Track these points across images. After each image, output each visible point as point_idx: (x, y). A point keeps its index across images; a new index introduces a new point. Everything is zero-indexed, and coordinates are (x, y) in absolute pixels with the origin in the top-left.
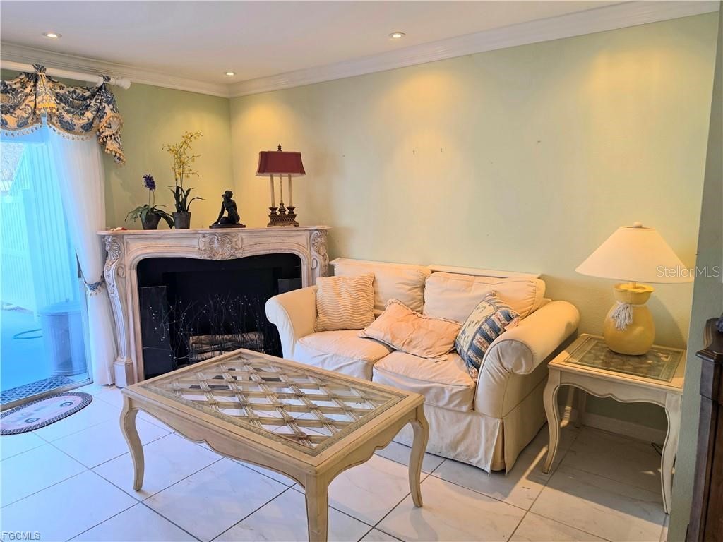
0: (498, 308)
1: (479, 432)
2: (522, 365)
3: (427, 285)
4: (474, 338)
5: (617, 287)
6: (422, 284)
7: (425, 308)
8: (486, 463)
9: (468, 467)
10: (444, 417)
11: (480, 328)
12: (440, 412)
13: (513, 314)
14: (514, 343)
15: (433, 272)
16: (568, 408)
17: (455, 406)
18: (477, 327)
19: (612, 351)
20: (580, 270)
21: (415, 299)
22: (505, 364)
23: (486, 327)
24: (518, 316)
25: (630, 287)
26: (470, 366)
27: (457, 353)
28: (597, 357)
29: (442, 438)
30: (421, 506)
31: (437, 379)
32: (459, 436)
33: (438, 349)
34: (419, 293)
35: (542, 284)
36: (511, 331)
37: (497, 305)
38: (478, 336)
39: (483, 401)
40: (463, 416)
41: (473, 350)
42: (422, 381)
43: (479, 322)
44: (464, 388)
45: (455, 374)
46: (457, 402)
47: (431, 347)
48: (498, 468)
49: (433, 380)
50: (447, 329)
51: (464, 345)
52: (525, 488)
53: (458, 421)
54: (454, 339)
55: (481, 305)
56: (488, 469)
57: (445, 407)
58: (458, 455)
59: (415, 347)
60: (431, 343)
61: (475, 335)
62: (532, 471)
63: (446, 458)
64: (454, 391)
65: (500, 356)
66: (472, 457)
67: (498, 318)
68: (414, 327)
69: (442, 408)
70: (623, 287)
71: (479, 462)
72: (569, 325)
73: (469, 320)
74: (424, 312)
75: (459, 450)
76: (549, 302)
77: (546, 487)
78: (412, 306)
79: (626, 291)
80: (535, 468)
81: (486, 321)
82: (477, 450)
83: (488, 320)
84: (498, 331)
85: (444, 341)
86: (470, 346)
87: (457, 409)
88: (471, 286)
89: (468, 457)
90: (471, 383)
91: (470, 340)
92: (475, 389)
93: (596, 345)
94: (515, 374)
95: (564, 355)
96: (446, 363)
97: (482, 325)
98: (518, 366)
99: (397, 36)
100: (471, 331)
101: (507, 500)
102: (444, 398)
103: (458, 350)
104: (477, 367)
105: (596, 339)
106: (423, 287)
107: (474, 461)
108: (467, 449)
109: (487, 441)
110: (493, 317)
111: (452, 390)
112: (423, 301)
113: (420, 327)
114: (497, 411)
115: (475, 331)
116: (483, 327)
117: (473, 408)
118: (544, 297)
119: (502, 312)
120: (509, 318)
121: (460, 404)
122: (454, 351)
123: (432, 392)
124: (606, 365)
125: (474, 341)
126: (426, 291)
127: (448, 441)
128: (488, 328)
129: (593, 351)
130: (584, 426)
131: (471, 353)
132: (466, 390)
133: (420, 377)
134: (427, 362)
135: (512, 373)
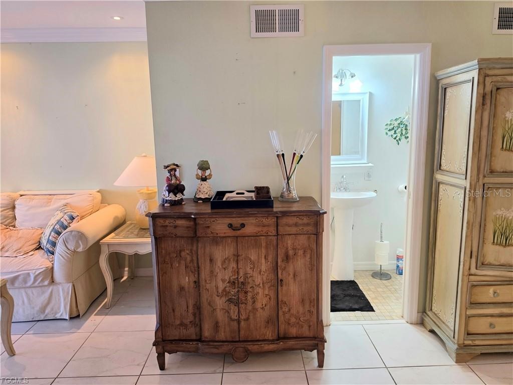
0: (65, 213)
1: (59, 295)
2: (80, 246)
3: (16, 206)
4: (50, 235)
5: (139, 191)
6: (12, 205)
7: (17, 223)
8: (66, 314)
9: (55, 321)
10: (32, 293)
11: (53, 228)
12: (29, 291)
13: (75, 215)
14: (73, 233)
15: (21, 196)
16: (126, 269)
17: (39, 283)
18: (52, 228)
19: (141, 228)
20: (116, 184)
21: (8, 217)
22: (69, 247)
23: (57, 227)
24: (78, 216)
25: (145, 191)
26: (49, 254)
27: (42, 249)
28: (132, 233)
29: (33, 308)
30: (14, 355)
31: (24, 268)
32: (46, 301)
33: (26, 249)
34: (11, 213)
35: (99, 196)
36: (74, 225)
37: (65, 211)
38: (53, 233)
39: (58, 275)
40: (46, 288)
41: (49, 244)
42: (12, 272)
43: (53, 224)
44: (44, 269)
45: (40, 261)
46: (40, 280)
47: (20, 248)
48: (75, 314)
49: (21, 270)
50: (33, 234)
51: (44, 242)
52: (94, 321)
53: (43, 293)
54: (39, 240)
55: (56, 214)
56: (67, 318)
57: (32, 286)
58: (46, 315)
59: (7, 251)
60: (20, 246)
61: (50, 234)
62: (99, 310)
63: (38, 321)
64: (36, 274)
65: (65, 243)
66: (56, 313)
67: (65, 220)
68: (6, 237)
69: (30, 287)
70: (142, 191)
71: (61, 315)
72: (116, 218)
73: (49, 224)
74: (16, 225)
75: (47, 311)
76: (106, 206)
77: (107, 316)
78: (6, 223)
79: (142, 193)
80: (101, 307)
81: (57, 223)
82: (59, 308)
83: (59, 221)
84: (65, 228)
85: (30, 243)
86: (48, 241)
87: (41, 284)
88: (51, 201)
89: (53, 315)
90: (50, 265)
91: (47, 237)
92: (52, 268)
93: (134, 226)
94: (77, 252)
95: (113, 235)
96: (32, 256)
97: (54, 226)
98: (78, 246)
100: (48, 231)
101: (79, 331)
102: (30, 280)
103: (42, 247)
104: (53, 253)
105: (134, 223)
106: (14, 208)
107: (58, 316)
108: (52, 309)
109: (65, 300)
110: (62, 220)
111: (35, 273)
112: (15, 218)
113: (10, 237)
114: (69, 278)
115: (50, 230)
116: (56, 227)
117: (53, 281)
118: (101, 203)
119: (67, 215)
120: (72, 218)
121: (42, 281)
122: (39, 248)
123: (21, 278)
124: (138, 236)
125: (50, 238)
126: (16, 211)
127: (37, 308)
128: (59, 227)
129: (131, 230)
130: (137, 277)
131: (49, 246)
132: (44, 271)
133: (10, 270)
134: (17, 259)
135: (74, 252)
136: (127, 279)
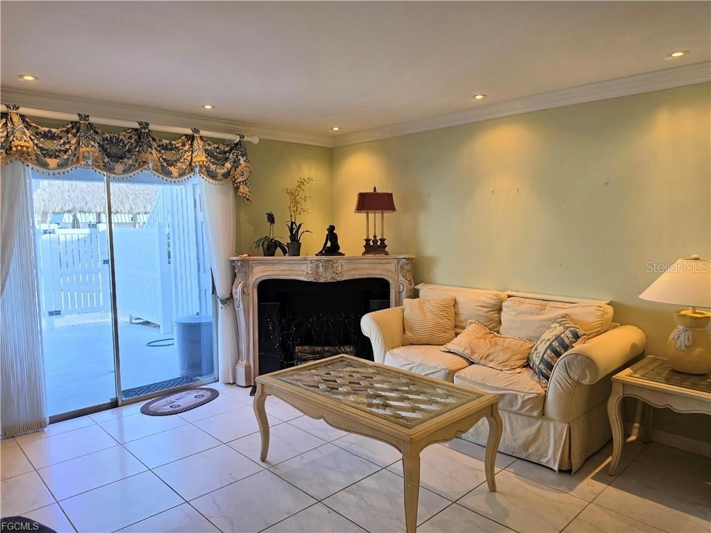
0: (567, 328)
1: (549, 435)
2: (587, 377)
3: (503, 308)
4: (545, 353)
5: (677, 312)
6: (498, 307)
7: (502, 329)
8: (555, 462)
9: (538, 467)
10: (517, 421)
11: (550, 345)
12: (513, 417)
13: (581, 332)
14: (579, 357)
15: (509, 296)
16: (637, 425)
17: (527, 411)
18: (548, 344)
19: (674, 370)
20: (640, 297)
21: (492, 320)
22: (571, 375)
23: (556, 344)
24: (585, 334)
25: (689, 312)
26: (541, 377)
27: (530, 367)
28: (659, 374)
29: (515, 440)
30: (495, 491)
31: (511, 387)
32: (531, 438)
33: (512, 363)
34: (496, 315)
35: (610, 310)
36: (578, 347)
37: (567, 325)
38: (549, 351)
39: (552, 407)
40: (534, 420)
41: (543, 364)
42: (497, 389)
43: (549, 339)
44: (535, 395)
45: (527, 384)
46: (528, 407)
47: (506, 361)
48: (565, 468)
49: (507, 388)
50: (522, 346)
51: (536, 360)
52: (589, 485)
53: (530, 425)
54: (527, 355)
55: (552, 326)
56: (556, 468)
57: (518, 412)
58: (529, 455)
59: (491, 361)
60: (506, 358)
61: (546, 351)
62: (597, 474)
63: (519, 458)
64: (526, 398)
65: (567, 367)
66: (542, 456)
67: (567, 336)
68: (491, 344)
69: (515, 413)
70: (683, 312)
71: (549, 461)
72: (634, 346)
73: (541, 338)
74: (501, 332)
75: (530, 450)
76: (617, 326)
77: (609, 487)
78: (490, 327)
79: (685, 315)
80: (600, 471)
81: (556, 339)
82: (546, 452)
83: (558, 338)
84: (566, 348)
85: (518, 356)
86: (541, 360)
87: (528, 413)
88: (545, 309)
89: (537, 458)
90: (542, 391)
91: (541, 355)
92: (545, 397)
93: (661, 365)
94: (581, 384)
95: (628, 371)
96: (519, 374)
97: (552, 342)
98: (583, 376)
99: (479, 97)
100: (542, 347)
101: (572, 493)
102: (517, 404)
103: (531, 365)
104: (547, 378)
105: (660, 360)
106: (500, 310)
107: (544, 461)
108: (537, 450)
109: (555, 443)
110: (562, 336)
111: (524, 397)
112: (500, 322)
113: (496, 344)
114: (565, 415)
115: (546, 347)
116: (553, 343)
117: (543, 414)
118: (613, 321)
119: (570, 331)
120: (577, 337)
121: (531, 409)
122: (527, 365)
123: (507, 398)
124: (668, 381)
125: (545, 356)
126: (503, 314)
127: (520, 442)
128: (558, 344)
129: (656, 370)
130: (653, 442)
131: (542, 367)
132: (536, 397)
133: (496, 385)
134: (502, 373)
135: (578, 383)
136: (636, 440)
